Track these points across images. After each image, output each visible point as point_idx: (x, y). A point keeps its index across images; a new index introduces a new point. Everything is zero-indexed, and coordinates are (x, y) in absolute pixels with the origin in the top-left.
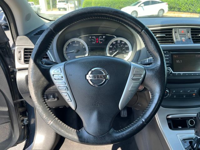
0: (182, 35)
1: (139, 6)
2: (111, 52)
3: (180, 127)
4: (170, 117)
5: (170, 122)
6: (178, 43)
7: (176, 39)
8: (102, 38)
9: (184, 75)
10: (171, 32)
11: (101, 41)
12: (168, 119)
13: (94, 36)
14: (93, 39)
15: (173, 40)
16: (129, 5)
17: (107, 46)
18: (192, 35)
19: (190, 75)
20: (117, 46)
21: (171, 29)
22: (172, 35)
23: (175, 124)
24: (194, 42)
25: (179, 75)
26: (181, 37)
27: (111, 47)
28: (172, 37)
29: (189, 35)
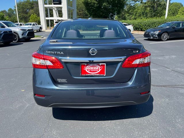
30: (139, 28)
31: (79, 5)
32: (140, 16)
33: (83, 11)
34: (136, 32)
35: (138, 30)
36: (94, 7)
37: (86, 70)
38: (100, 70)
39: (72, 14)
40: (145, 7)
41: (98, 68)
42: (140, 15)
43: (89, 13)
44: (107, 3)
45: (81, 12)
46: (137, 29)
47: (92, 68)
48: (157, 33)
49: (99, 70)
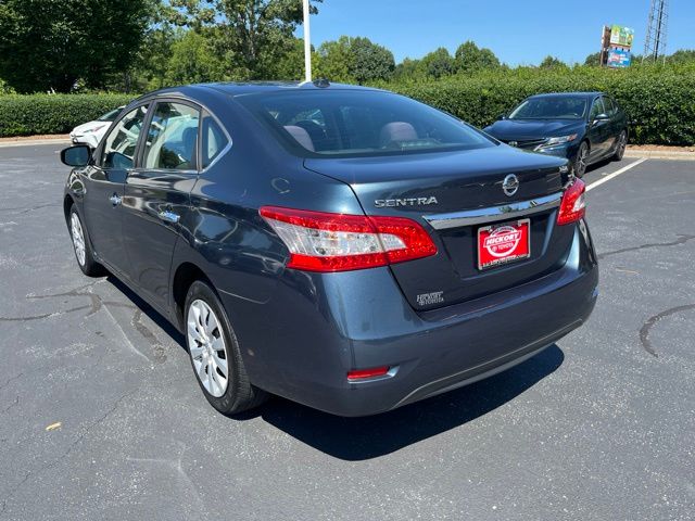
32: (180, 78)
37: (488, 248)
38: (517, 241)
40: (218, 48)
41: (513, 236)
42: (181, 75)
44: (69, 21)
47: (501, 239)
49: (514, 242)
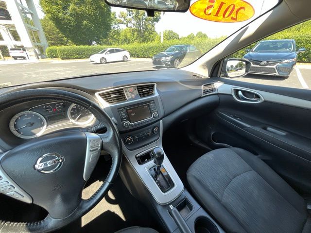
0: (131, 92)
1: (106, 54)
2: (74, 116)
3: (146, 160)
4: (138, 156)
5: (139, 159)
6: (130, 100)
7: (128, 96)
8: (60, 105)
9: (139, 124)
10: (123, 91)
11: (59, 108)
12: (136, 158)
13: (48, 105)
14: (49, 108)
15: (125, 98)
16: (97, 53)
17: (67, 113)
18: (138, 91)
19: (143, 122)
20: (78, 110)
21: (122, 89)
22: (124, 94)
23: (142, 160)
24: (141, 97)
25: (136, 124)
26: (131, 95)
27: (72, 111)
28: (124, 96)
29: (137, 92)
30: (134, 55)
31: (45, 26)
33: (54, 34)
34: (133, 59)
35: (134, 57)
36: (71, 26)
39: (38, 38)
43: (65, 34)
44: (88, 21)
45: (52, 36)
46: (132, 55)
48: (169, 59)
